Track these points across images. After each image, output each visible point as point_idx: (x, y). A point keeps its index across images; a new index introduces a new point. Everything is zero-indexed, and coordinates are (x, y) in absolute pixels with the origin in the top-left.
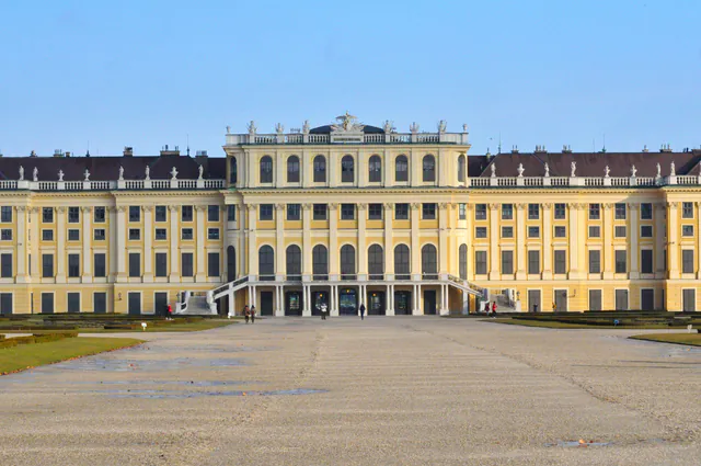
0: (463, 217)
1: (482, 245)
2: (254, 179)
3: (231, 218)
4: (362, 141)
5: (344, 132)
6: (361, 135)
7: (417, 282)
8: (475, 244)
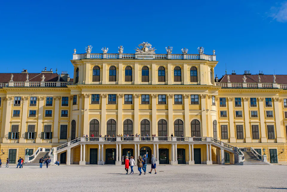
0: (214, 104)
1: (224, 121)
2: (89, 79)
3: (75, 103)
4: (154, 58)
5: (144, 53)
6: (154, 54)
7: (191, 142)
8: (220, 121)
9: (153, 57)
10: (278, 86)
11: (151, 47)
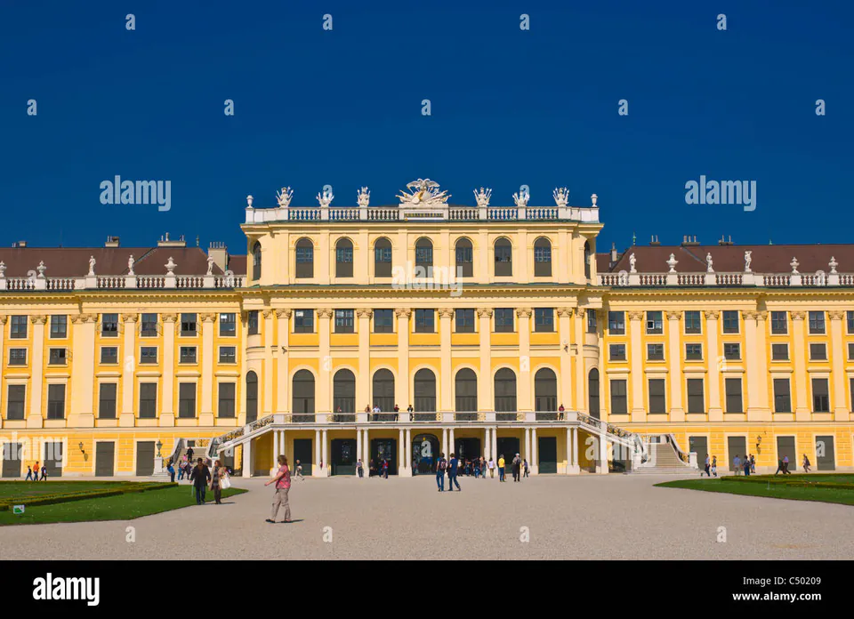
0: (592, 329)
1: (619, 370)
3: (253, 331)
4: (446, 217)
5: (420, 205)
6: (444, 209)
7: (531, 424)
8: (610, 370)
9: (441, 215)
10: (758, 280)
11: (437, 190)
